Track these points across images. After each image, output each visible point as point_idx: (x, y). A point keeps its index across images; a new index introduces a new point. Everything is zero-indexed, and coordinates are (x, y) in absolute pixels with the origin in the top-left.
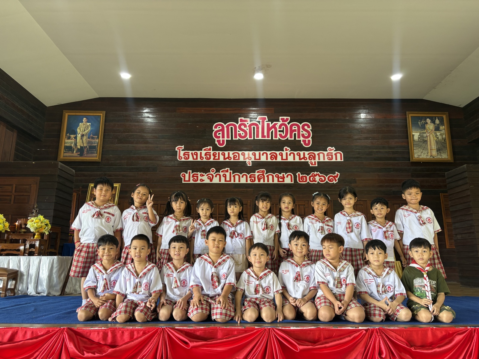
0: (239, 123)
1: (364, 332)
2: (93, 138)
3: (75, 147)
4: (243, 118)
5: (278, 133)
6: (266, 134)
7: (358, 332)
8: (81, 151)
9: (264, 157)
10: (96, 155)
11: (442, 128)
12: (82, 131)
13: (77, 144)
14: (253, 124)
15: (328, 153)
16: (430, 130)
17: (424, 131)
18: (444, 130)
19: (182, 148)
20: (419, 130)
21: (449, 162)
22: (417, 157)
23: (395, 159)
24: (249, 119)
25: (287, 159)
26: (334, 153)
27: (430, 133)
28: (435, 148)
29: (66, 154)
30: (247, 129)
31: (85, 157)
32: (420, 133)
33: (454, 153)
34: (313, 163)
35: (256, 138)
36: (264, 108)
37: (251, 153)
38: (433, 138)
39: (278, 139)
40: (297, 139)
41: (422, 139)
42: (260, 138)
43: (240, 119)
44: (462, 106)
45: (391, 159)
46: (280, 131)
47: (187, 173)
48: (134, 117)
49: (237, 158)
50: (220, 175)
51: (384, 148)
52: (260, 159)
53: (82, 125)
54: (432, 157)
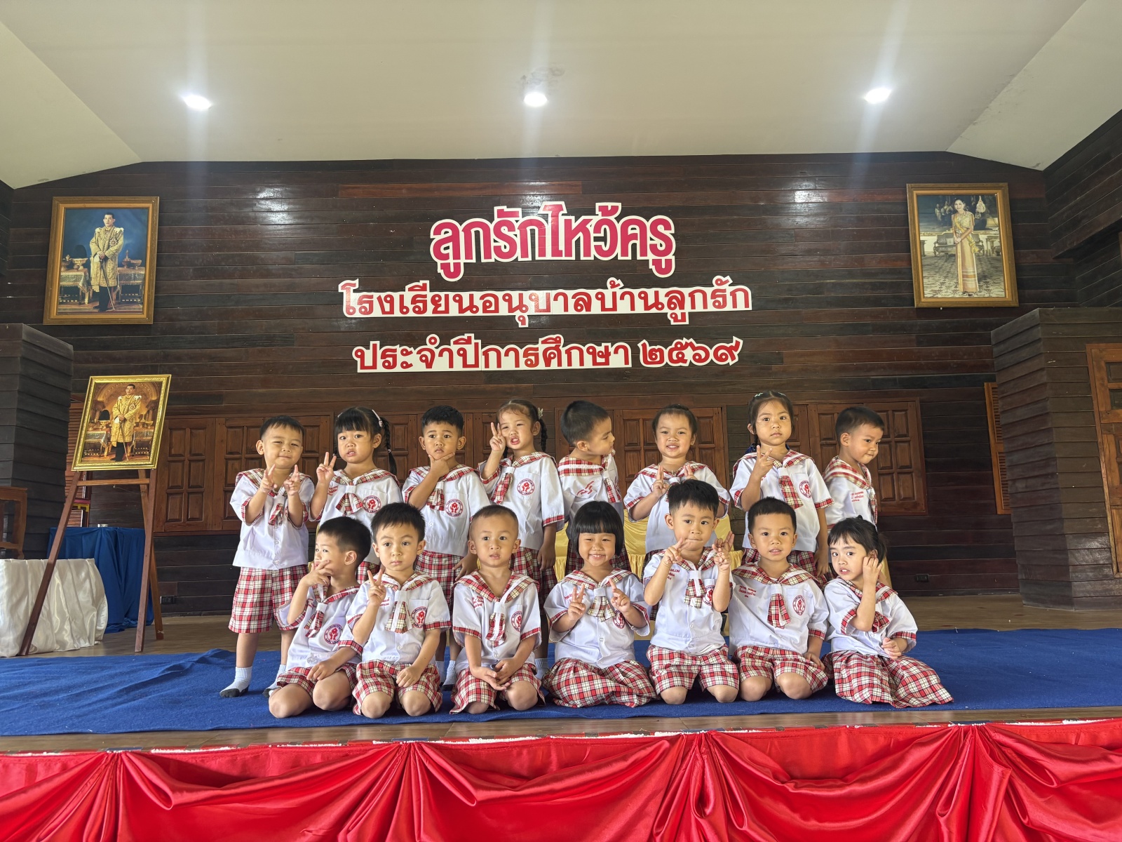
0: (497, 220)
1: (667, 744)
2: (130, 265)
3: (85, 289)
4: (505, 208)
5: (593, 244)
6: (562, 247)
7: (650, 746)
8: (102, 298)
9: (558, 303)
10: (140, 309)
11: (991, 222)
12: (101, 247)
13: (92, 282)
14: (531, 222)
15: (714, 292)
16: (962, 227)
17: (947, 232)
18: (997, 229)
19: (354, 285)
20: (937, 230)
21: (1007, 305)
22: (929, 296)
23: (877, 302)
24: (519, 210)
25: (615, 308)
26: (729, 289)
27: (962, 237)
28: (974, 272)
29: (63, 307)
30: (516, 235)
31: (113, 312)
32: (939, 237)
33: (1021, 283)
34: (678, 316)
35: (537, 258)
36: (557, 183)
37: (526, 294)
38: (971, 247)
39: (592, 258)
40: (639, 258)
41: (942, 252)
42: (549, 256)
43: (498, 211)
44: (1042, 168)
45: (867, 302)
46: (596, 239)
47: (368, 348)
48: (234, 210)
49: (493, 308)
50: (451, 352)
51: (851, 274)
52: (548, 309)
53: (102, 233)
54: (966, 296)
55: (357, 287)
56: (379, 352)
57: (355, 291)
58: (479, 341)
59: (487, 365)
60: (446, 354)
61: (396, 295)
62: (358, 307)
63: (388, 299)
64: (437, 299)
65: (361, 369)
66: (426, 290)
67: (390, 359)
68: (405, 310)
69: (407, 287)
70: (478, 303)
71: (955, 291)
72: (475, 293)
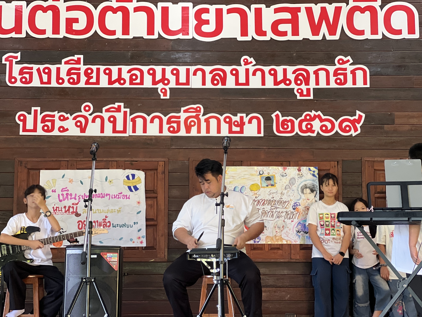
19: (16, 58)
25: (247, 83)
37: (168, 68)
47: (30, 113)
49: (138, 81)
50: (102, 119)
52: (188, 83)
55: (19, 59)
56: (40, 117)
57: (17, 63)
58: (128, 110)
59: (134, 131)
60: (98, 120)
61: (53, 68)
62: (19, 77)
63: (47, 71)
64: (89, 71)
65: (23, 131)
66: (80, 64)
67: (49, 124)
68: (61, 81)
69: (63, 61)
70: (126, 76)
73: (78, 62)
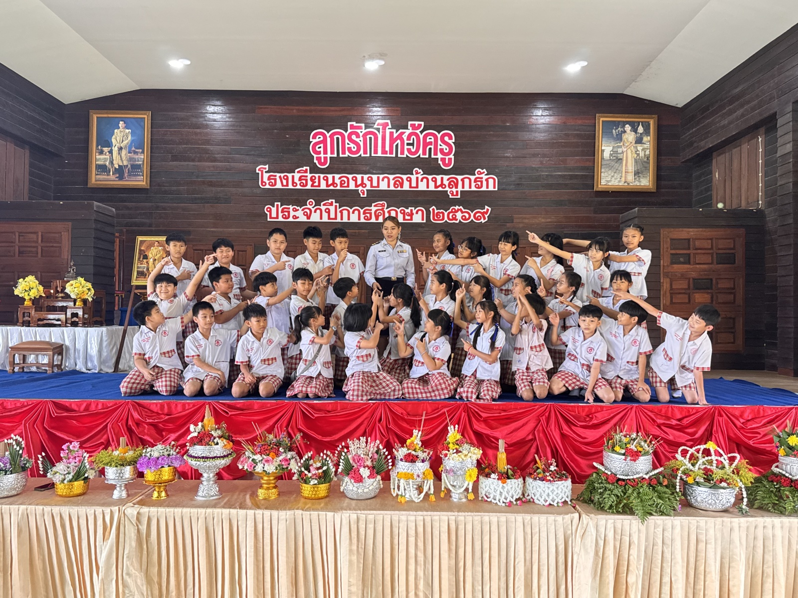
0: (349, 131)
2: (135, 153)
4: (354, 124)
5: (406, 147)
6: (387, 149)
8: (120, 171)
9: (386, 182)
10: (142, 179)
11: (646, 139)
12: (118, 141)
13: (114, 162)
14: (369, 133)
15: (476, 179)
16: (628, 142)
18: (649, 143)
19: (265, 169)
20: (612, 143)
21: (649, 191)
22: (605, 183)
23: (572, 186)
24: (363, 125)
25: (417, 187)
26: (485, 177)
27: (627, 148)
28: (632, 170)
29: (98, 177)
30: (360, 140)
31: (127, 180)
32: (613, 147)
33: (659, 178)
34: (454, 192)
35: (373, 155)
36: (386, 109)
37: (366, 177)
38: (632, 154)
39: (405, 156)
40: (433, 156)
41: (615, 157)
42: (380, 154)
43: (351, 125)
44: (680, 105)
45: (566, 186)
46: (408, 144)
47: (274, 207)
48: (194, 120)
49: (346, 185)
50: (321, 210)
51: (559, 170)
52: (378, 186)
53: (118, 133)
54: (626, 184)
55: (267, 170)
56: (280, 209)
57: (266, 172)
58: (338, 204)
59: (342, 219)
60: (318, 211)
61: (290, 175)
62: (267, 182)
63: (285, 177)
64: (313, 178)
65: (269, 218)
66: (307, 173)
67: (286, 214)
68: (295, 185)
69: (296, 171)
70: (337, 181)
71: (619, 181)
72: (335, 175)
73: (306, 171)
